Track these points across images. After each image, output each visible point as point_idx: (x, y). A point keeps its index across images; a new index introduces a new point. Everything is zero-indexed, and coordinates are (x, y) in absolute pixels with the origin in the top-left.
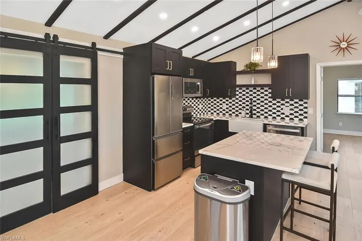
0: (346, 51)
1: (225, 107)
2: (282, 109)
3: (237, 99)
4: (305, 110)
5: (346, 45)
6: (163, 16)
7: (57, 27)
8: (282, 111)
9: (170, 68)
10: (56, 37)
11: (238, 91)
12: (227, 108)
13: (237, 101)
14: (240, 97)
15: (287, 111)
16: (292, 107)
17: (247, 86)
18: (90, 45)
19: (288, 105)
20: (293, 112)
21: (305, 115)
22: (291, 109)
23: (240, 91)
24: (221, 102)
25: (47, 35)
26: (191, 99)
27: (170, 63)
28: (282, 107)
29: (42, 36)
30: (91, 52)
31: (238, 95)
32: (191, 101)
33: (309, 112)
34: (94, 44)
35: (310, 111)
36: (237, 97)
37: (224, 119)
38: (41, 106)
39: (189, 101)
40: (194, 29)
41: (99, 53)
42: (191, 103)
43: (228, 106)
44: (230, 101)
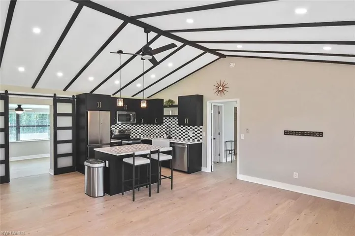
1: (157, 131)
3: (164, 125)
4: (201, 134)
5: (222, 88)
6: (91, 79)
8: (188, 134)
9: (100, 106)
11: (164, 120)
13: (164, 127)
14: (166, 124)
15: (191, 134)
16: (194, 131)
17: (170, 117)
19: (192, 130)
20: (194, 135)
21: (201, 137)
22: (193, 133)
23: (166, 120)
24: (155, 128)
26: (130, 125)
27: (100, 104)
28: (188, 131)
31: (164, 123)
32: (130, 127)
33: (203, 135)
37: (150, 139)
39: (129, 127)
40: (117, 82)
42: (130, 128)
43: (159, 131)
44: (160, 127)
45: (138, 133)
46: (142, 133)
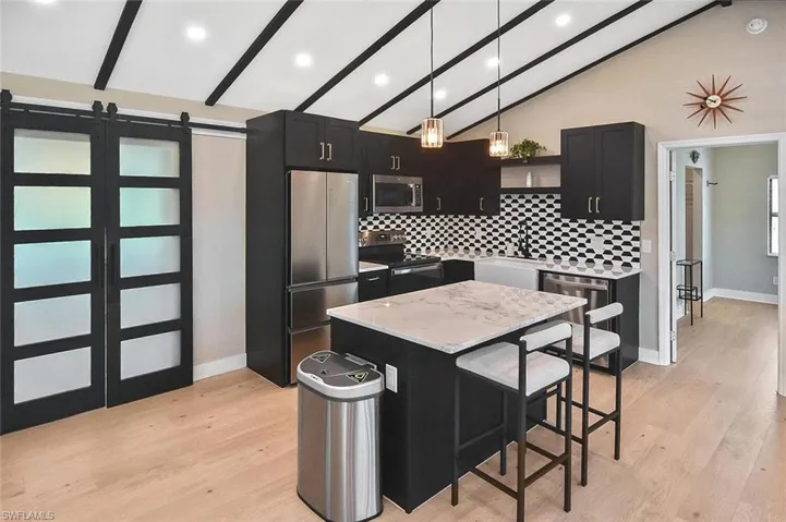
0: (719, 114)
1: (479, 234)
2: (589, 241)
3: (502, 218)
4: (635, 244)
5: (719, 102)
6: (303, 60)
7: (114, 90)
8: (588, 246)
10: (112, 107)
11: (503, 201)
12: (483, 238)
13: (502, 222)
14: (508, 214)
15: (598, 246)
16: (609, 237)
17: (522, 192)
18: (177, 118)
19: (601, 231)
20: (609, 247)
21: (635, 255)
22: (607, 242)
23: (509, 201)
24: (472, 225)
25: (97, 105)
26: (403, 217)
27: (327, 148)
28: (589, 235)
29: (88, 107)
30: (179, 132)
31: (503, 210)
32: (403, 222)
33: (643, 250)
34: (185, 116)
35: (646, 245)
36: (502, 214)
37: (466, 258)
38: (88, 225)
39: (398, 222)
40: (380, 79)
41: (194, 131)
42: (403, 226)
43: (484, 234)
44: (490, 222)
45: (423, 241)
46: (433, 240)
